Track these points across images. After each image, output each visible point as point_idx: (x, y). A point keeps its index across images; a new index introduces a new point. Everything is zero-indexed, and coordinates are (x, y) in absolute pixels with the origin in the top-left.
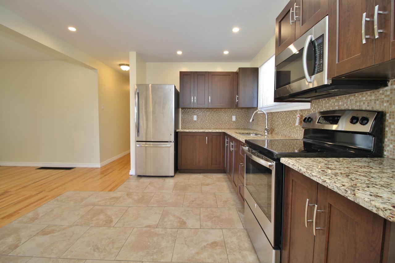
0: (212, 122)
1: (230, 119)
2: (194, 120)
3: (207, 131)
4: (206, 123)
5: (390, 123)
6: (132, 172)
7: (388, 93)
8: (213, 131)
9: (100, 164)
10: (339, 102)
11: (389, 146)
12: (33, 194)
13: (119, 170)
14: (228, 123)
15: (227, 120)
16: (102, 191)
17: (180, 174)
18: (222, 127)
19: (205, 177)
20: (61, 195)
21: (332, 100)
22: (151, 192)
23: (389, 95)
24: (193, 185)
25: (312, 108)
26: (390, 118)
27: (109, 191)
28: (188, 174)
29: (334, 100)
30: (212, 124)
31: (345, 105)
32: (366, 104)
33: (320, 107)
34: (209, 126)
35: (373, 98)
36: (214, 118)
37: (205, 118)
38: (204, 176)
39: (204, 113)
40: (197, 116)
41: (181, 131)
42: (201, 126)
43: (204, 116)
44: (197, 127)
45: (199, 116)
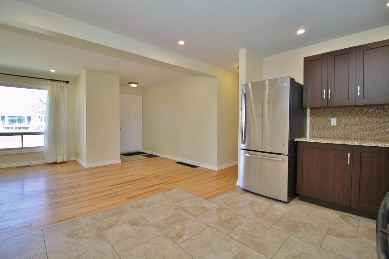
0: (368, 128)
2: (332, 124)
4: (355, 130)
6: (240, 183)
9: (216, 167)
12: (157, 184)
13: (230, 178)
16: (200, 196)
17: (300, 201)
19: (343, 219)
20: (171, 190)
22: (244, 216)
24: (312, 227)
27: (205, 199)
28: (312, 205)
30: (368, 132)
34: (362, 135)
36: (372, 122)
37: (353, 121)
38: (341, 217)
39: (352, 113)
40: (337, 120)
41: (302, 141)
42: (346, 134)
43: (352, 119)
44: (337, 136)
45: (340, 119)
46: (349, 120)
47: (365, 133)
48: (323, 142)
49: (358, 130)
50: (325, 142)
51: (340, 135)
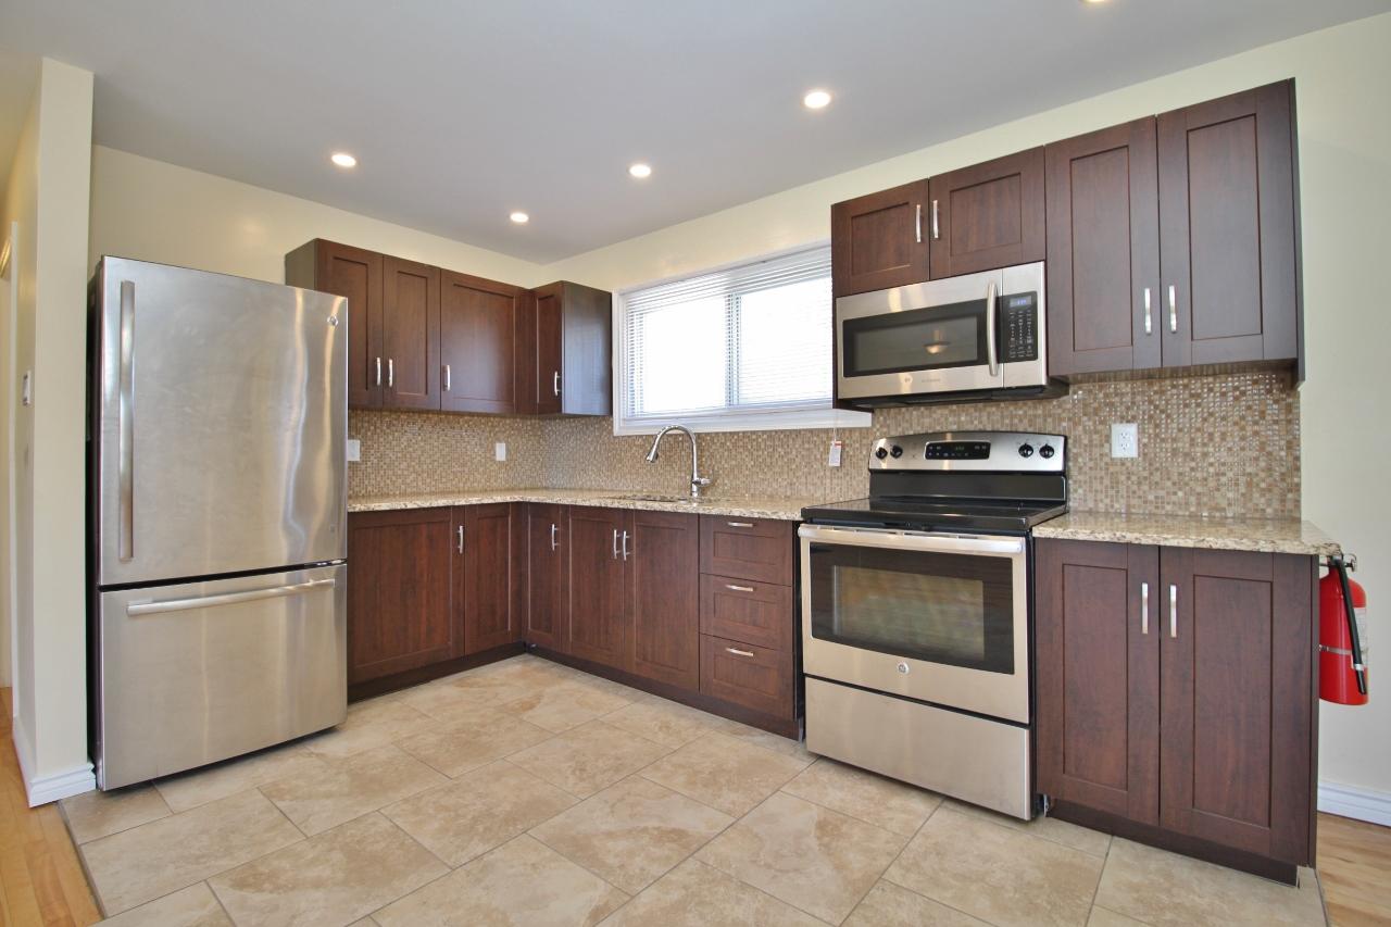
1: (488, 455)
2: (349, 458)
3: (462, 502)
4: (399, 472)
5: (1076, 454)
7: (1069, 406)
8: (486, 501)
10: (959, 415)
11: (1076, 491)
14: (481, 469)
15: (479, 458)
18: (461, 485)
21: (939, 412)
23: (1069, 410)
25: (878, 426)
26: (1075, 447)
29: (946, 412)
30: (425, 475)
31: (976, 422)
32: (1026, 421)
33: (906, 425)
35: (1040, 412)
36: (431, 453)
37: (397, 449)
39: (394, 429)
40: (362, 445)
41: (357, 510)
42: (382, 485)
43: (394, 443)
44: (363, 492)
45: (369, 443)
46: (388, 446)
47: (420, 478)
48: (410, 506)
49: (406, 473)
50: (415, 506)
51: (370, 488)
